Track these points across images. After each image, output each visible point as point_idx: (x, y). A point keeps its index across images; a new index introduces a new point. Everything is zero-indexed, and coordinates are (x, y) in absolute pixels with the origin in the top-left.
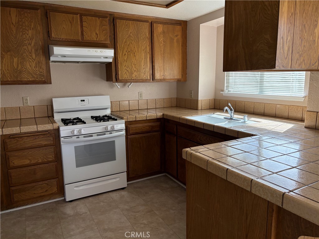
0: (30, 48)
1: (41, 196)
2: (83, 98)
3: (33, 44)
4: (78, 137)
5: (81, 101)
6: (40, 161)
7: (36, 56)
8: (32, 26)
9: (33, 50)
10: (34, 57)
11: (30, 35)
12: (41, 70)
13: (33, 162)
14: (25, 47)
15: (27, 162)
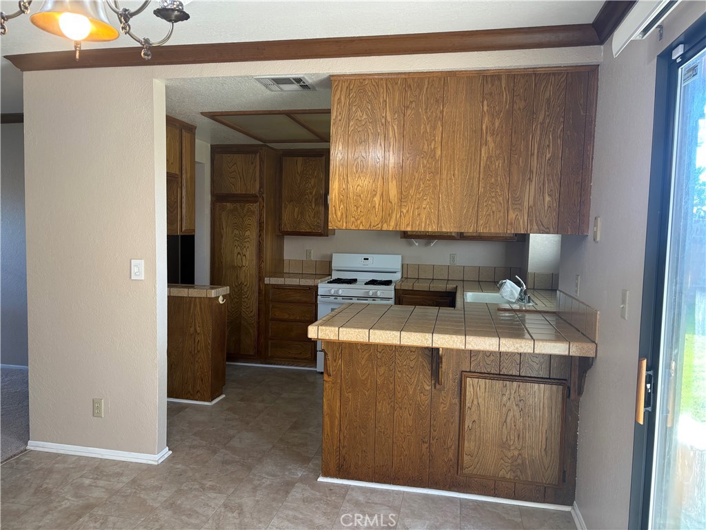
0: (311, 196)
1: (295, 358)
2: (366, 256)
3: (314, 193)
4: (336, 299)
5: (365, 259)
6: (298, 318)
7: (315, 206)
8: (315, 174)
9: (314, 200)
10: (313, 206)
11: (312, 183)
12: (319, 221)
13: (291, 317)
14: (307, 196)
15: (286, 316)
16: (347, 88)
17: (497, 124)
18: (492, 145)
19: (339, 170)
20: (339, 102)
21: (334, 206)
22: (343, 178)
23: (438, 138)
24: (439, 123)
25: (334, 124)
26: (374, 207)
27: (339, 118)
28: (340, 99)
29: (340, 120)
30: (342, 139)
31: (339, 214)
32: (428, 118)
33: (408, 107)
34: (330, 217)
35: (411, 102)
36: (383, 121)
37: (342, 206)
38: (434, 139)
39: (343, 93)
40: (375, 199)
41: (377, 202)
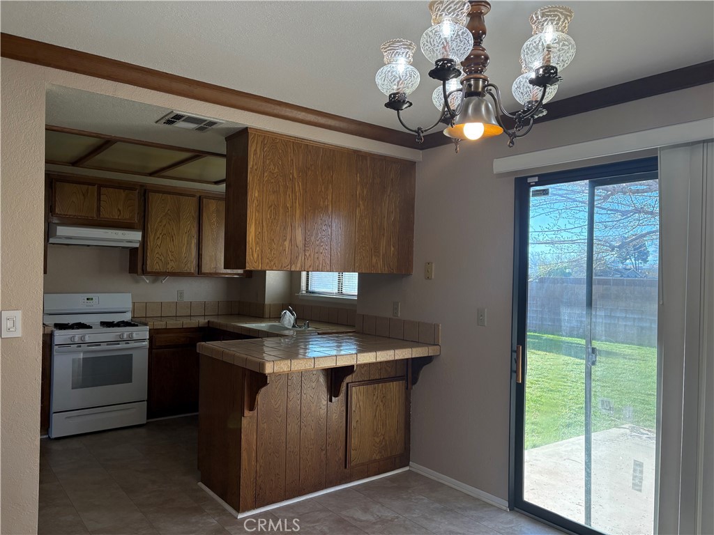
2: (90, 296)
4: (80, 346)
5: (88, 299)
16: (262, 142)
17: (365, 192)
18: (362, 207)
19: (255, 215)
20: (255, 153)
21: (251, 248)
22: (259, 222)
23: (330, 198)
24: (330, 186)
25: (251, 172)
26: (285, 250)
27: (255, 167)
28: (256, 150)
29: (256, 170)
30: (258, 187)
31: (255, 255)
32: (323, 180)
33: (309, 169)
34: (247, 258)
35: (311, 165)
36: (291, 176)
37: (258, 248)
38: (327, 198)
39: (259, 146)
40: (285, 243)
41: (287, 246)
